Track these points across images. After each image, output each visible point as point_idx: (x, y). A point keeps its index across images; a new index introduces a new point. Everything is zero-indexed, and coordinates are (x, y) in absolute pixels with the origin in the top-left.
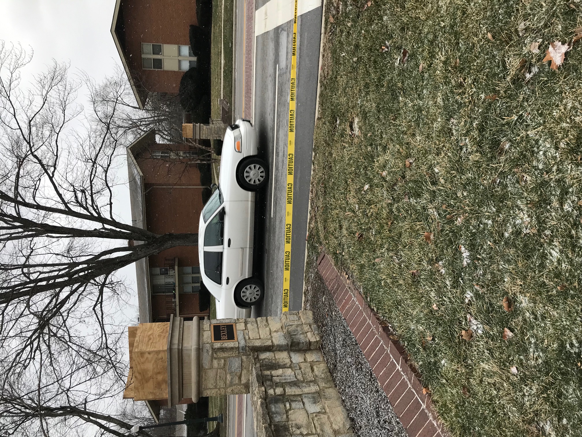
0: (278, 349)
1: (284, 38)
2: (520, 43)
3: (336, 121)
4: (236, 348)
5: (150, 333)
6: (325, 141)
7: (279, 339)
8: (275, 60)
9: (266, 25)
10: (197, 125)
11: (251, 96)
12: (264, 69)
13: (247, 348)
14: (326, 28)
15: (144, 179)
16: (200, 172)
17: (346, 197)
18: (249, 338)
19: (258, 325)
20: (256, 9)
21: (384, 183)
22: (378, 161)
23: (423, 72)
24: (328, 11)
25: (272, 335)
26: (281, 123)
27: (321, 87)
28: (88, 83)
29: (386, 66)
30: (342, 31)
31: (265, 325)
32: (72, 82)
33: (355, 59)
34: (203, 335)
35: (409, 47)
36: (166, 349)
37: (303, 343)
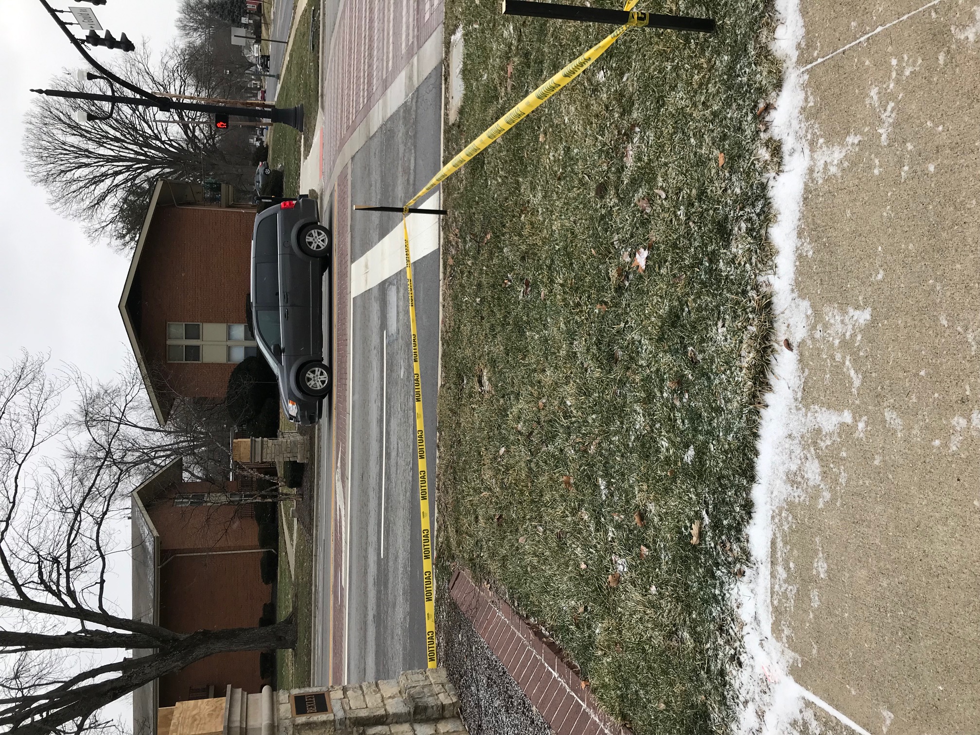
0: (394, 721)
1: (392, 296)
2: (618, 254)
3: (463, 381)
4: (330, 722)
5: (194, 712)
6: (451, 410)
7: (395, 706)
8: (381, 325)
9: (366, 281)
10: (257, 439)
11: (347, 383)
12: (365, 340)
13: (348, 722)
14: (445, 273)
15: (159, 542)
16: (259, 524)
17: (480, 475)
18: (350, 708)
19: (363, 692)
20: (352, 262)
21: (520, 437)
22: (511, 413)
23: (545, 300)
24: (446, 252)
25: (386, 702)
26: (392, 410)
27: (443, 345)
28: (79, 383)
29: (509, 300)
30: (462, 272)
31: (374, 691)
32: (54, 380)
33: (478, 300)
34: (278, 710)
35: (531, 276)
36: (222, 729)
37: (432, 707)
